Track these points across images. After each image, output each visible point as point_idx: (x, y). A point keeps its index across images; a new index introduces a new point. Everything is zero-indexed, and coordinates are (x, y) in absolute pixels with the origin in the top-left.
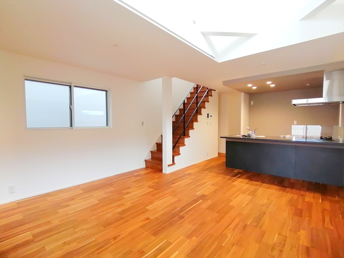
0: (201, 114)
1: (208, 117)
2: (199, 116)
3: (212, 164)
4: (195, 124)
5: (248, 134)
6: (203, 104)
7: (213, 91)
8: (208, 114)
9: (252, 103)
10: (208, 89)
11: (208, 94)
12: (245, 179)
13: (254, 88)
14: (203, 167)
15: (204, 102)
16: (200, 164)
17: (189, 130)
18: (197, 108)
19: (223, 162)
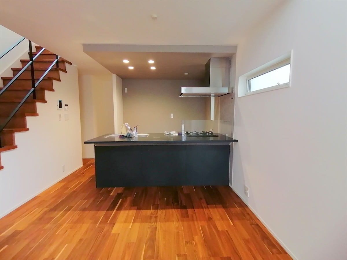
0: (43, 100)
1: (60, 106)
2: (39, 106)
3: (73, 186)
4: (30, 120)
5: (128, 133)
6: (47, 83)
7: (67, 65)
8: (60, 103)
9: (126, 90)
10: (57, 58)
11: (58, 66)
12: (130, 209)
13: (131, 68)
14: (54, 199)
15: (49, 79)
16: (47, 193)
17: (13, 132)
18: (33, 89)
19: (90, 178)
